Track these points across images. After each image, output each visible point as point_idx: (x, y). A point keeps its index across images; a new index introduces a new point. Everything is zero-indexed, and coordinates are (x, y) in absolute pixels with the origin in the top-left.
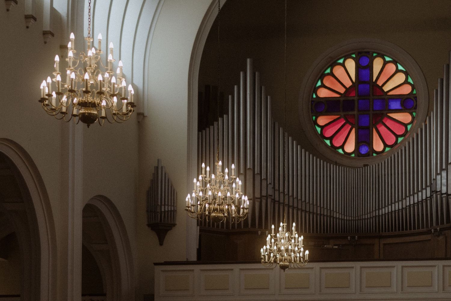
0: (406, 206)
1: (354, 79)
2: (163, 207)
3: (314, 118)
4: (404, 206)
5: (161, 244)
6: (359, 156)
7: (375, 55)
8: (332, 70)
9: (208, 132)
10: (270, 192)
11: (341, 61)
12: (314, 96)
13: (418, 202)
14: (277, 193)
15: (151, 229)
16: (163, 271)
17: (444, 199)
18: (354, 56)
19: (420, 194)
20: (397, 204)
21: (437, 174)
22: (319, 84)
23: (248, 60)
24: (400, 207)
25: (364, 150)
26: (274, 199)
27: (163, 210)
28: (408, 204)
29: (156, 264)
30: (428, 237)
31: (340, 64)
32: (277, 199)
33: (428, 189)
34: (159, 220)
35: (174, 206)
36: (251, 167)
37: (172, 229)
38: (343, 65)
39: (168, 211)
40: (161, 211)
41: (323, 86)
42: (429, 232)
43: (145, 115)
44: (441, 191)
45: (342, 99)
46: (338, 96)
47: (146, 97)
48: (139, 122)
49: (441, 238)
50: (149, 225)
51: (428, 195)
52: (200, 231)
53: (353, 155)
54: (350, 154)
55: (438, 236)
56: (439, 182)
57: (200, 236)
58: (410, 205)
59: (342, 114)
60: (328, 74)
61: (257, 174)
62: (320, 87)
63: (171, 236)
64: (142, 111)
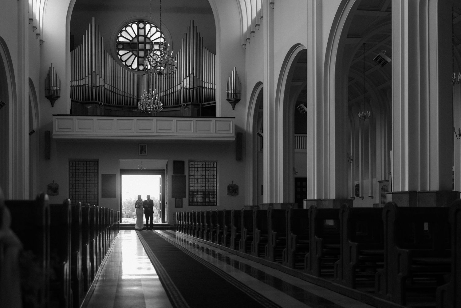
0: (168, 94)
1: (136, 34)
2: (54, 88)
3: (117, 51)
4: (167, 94)
5: (53, 106)
6: (139, 71)
7: (146, 23)
8: (126, 29)
9: (75, 52)
10: (103, 84)
11: (130, 25)
12: (117, 41)
13: (174, 92)
14: (106, 85)
15: (47, 99)
16: (57, 119)
17: (187, 91)
18: (136, 22)
19: (175, 88)
20: (163, 93)
21: (184, 79)
22: (120, 35)
23: (93, 18)
24: (165, 94)
25: (141, 68)
26: (105, 88)
27: (54, 89)
28: (168, 93)
29: (53, 115)
30: (179, 109)
31: (129, 26)
32: (106, 88)
33: (179, 86)
34: (52, 93)
35: (59, 87)
36: (95, 71)
37: (58, 99)
38: (131, 27)
39: (57, 90)
40: (53, 90)
41: (122, 36)
42: (180, 106)
43: (44, 41)
44: (186, 87)
45: (131, 43)
46: (129, 41)
47: (44, 31)
48: (40, 44)
49: (186, 109)
50: (46, 97)
51: (179, 89)
52: (72, 101)
53: (136, 70)
54: (135, 69)
55: (185, 108)
56: (185, 83)
57: (71, 103)
58: (170, 93)
59: (131, 50)
60: (124, 31)
61: (98, 74)
62: (120, 36)
63: (57, 103)
64: (42, 39)
